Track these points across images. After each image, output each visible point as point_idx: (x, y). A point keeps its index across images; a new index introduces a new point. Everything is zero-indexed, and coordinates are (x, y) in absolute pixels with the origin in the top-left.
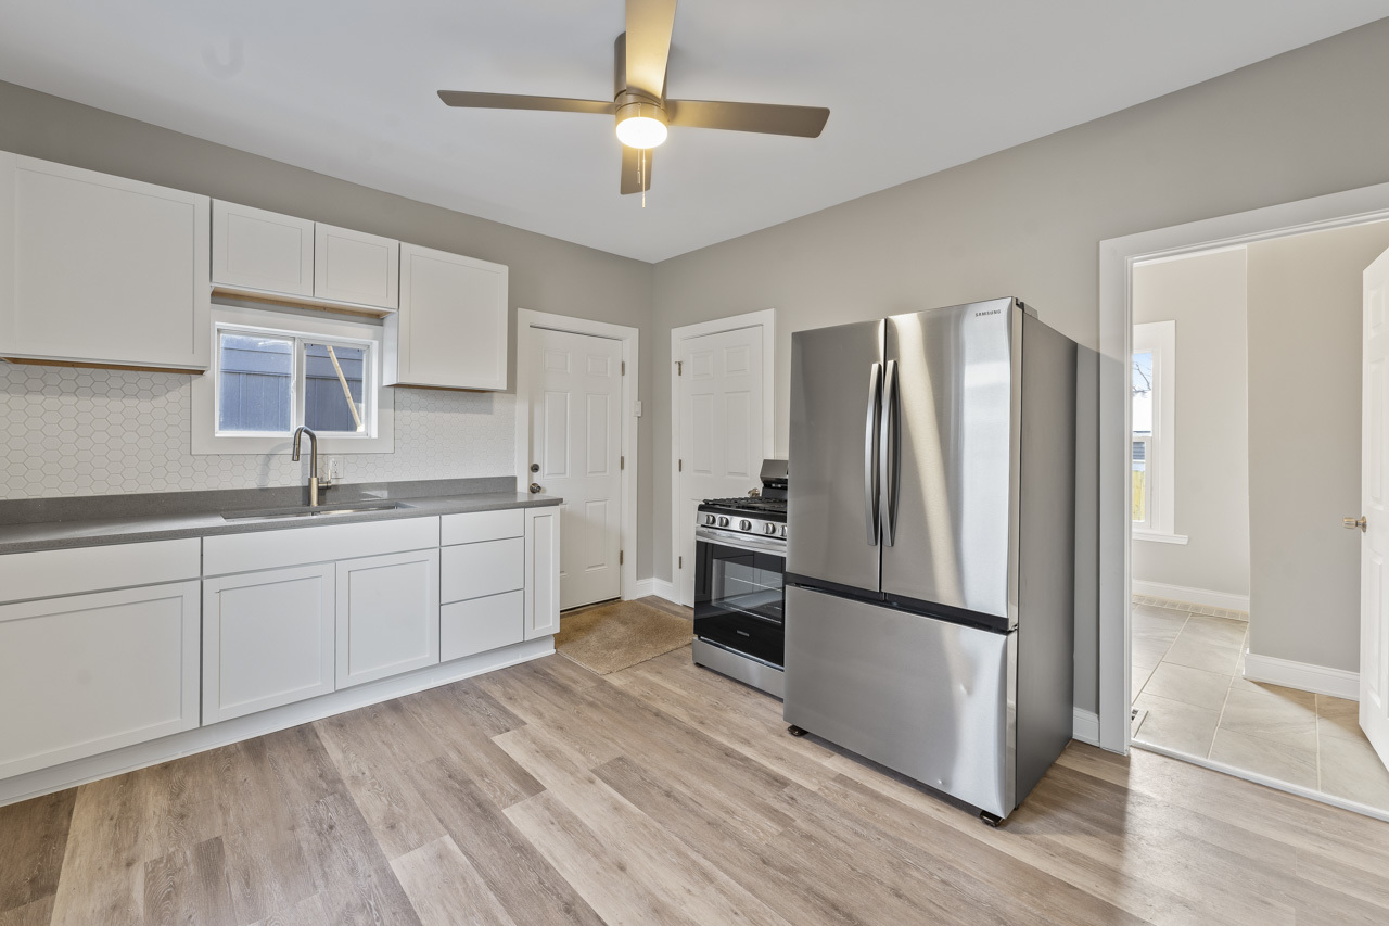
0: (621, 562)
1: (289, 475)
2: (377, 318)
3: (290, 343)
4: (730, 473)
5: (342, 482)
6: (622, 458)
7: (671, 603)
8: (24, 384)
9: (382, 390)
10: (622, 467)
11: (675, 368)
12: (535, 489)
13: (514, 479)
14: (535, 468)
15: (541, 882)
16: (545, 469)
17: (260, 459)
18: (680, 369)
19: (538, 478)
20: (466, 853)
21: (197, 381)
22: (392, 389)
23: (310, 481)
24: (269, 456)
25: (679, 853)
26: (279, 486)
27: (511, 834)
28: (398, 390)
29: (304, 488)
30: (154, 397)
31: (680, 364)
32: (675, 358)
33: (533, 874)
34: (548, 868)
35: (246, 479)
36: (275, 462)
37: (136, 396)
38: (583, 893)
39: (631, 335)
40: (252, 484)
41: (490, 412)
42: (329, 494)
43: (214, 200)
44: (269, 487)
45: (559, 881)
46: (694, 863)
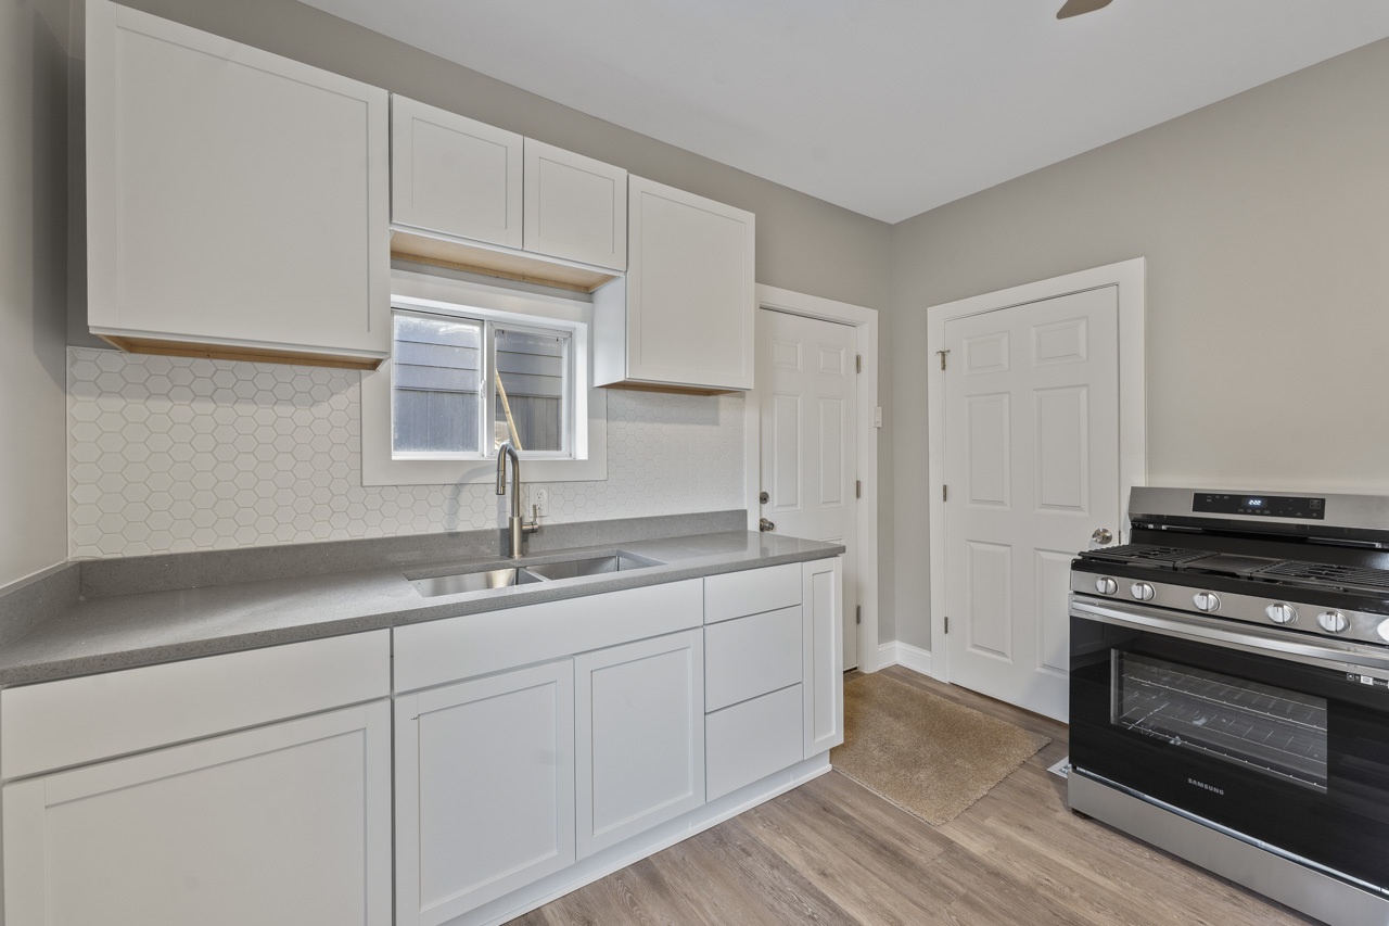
0: (858, 621)
1: (484, 514)
2: (585, 290)
3: (477, 329)
4: (1045, 506)
5: (547, 522)
6: (858, 483)
7: (930, 679)
8: (144, 384)
9: (593, 391)
10: (858, 495)
11: (934, 361)
12: (765, 526)
13: (744, 513)
14: (764, 498)
16: (774, 500)
17: (448, 491)
18: (944, 361)
19: (769, 511)
21: (369, 379)
22: (604, 391)
23: (512, 521)
24: (459, 486)
26: (471, 529)
28: (613, 394)
29: (503, 531)
30: (315, 402)
31: (943, 354)
32: (934, 346)
35: (430, 522)
36: (465, 495)
37: (291, 401)
39: (869, 318)
40: (438, 528)
41: (716, 423)
42: (532, 539)
43: (395, 96)
44: (459, 530)
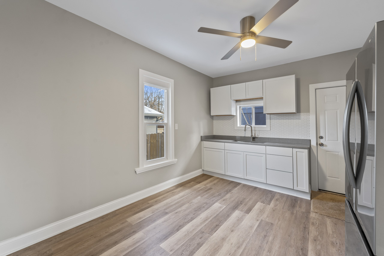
5: (259, 137)
12: (321, 145)
13: (309, 140)
14: (321, 137)
15: (221, 220)
16: (326, 138)
19: (322, 141)
20: (223, 210)
23: (251, 136)
25: (243, 241)
27: (231, 213)
28: (271, 115)
33: (223, 219)
34: (226, 220)
36: (247, 131)
38: (222, 227)
42: (255, 139)
45: (223, 223)
46: (242, 244)
